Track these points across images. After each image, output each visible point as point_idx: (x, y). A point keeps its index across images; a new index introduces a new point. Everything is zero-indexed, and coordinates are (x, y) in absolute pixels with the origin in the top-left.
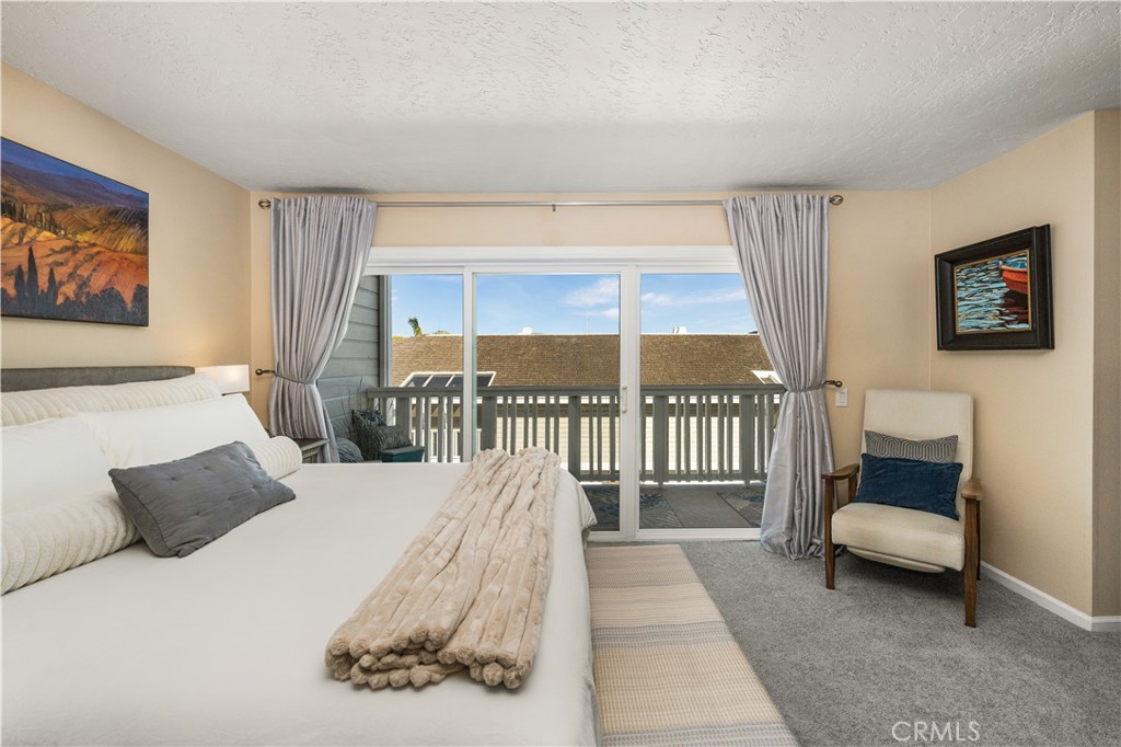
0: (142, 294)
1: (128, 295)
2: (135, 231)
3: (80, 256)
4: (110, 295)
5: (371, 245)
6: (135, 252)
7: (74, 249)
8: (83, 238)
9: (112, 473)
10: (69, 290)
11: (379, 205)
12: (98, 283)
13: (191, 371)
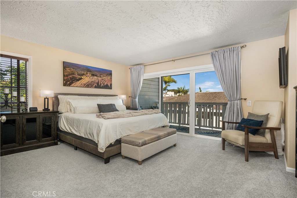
0: (111, 85)
1: (109, 85)
2: (110, 76)
3: (103, 80)
4: (107, 85)
5: (144, 73)
6: (110, 79)
7: (103, 79)
8: (104, 78)
9: (98, 104)
10: (102, 85)
11: (145, 66)
12: (105, 84)
13: (117, 95)
